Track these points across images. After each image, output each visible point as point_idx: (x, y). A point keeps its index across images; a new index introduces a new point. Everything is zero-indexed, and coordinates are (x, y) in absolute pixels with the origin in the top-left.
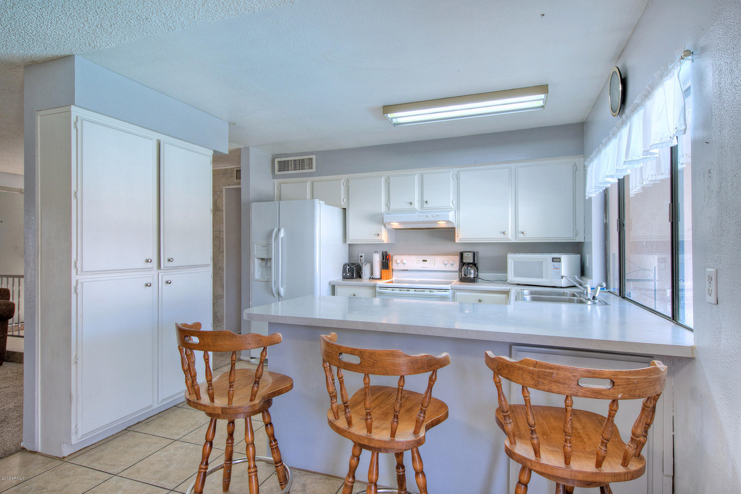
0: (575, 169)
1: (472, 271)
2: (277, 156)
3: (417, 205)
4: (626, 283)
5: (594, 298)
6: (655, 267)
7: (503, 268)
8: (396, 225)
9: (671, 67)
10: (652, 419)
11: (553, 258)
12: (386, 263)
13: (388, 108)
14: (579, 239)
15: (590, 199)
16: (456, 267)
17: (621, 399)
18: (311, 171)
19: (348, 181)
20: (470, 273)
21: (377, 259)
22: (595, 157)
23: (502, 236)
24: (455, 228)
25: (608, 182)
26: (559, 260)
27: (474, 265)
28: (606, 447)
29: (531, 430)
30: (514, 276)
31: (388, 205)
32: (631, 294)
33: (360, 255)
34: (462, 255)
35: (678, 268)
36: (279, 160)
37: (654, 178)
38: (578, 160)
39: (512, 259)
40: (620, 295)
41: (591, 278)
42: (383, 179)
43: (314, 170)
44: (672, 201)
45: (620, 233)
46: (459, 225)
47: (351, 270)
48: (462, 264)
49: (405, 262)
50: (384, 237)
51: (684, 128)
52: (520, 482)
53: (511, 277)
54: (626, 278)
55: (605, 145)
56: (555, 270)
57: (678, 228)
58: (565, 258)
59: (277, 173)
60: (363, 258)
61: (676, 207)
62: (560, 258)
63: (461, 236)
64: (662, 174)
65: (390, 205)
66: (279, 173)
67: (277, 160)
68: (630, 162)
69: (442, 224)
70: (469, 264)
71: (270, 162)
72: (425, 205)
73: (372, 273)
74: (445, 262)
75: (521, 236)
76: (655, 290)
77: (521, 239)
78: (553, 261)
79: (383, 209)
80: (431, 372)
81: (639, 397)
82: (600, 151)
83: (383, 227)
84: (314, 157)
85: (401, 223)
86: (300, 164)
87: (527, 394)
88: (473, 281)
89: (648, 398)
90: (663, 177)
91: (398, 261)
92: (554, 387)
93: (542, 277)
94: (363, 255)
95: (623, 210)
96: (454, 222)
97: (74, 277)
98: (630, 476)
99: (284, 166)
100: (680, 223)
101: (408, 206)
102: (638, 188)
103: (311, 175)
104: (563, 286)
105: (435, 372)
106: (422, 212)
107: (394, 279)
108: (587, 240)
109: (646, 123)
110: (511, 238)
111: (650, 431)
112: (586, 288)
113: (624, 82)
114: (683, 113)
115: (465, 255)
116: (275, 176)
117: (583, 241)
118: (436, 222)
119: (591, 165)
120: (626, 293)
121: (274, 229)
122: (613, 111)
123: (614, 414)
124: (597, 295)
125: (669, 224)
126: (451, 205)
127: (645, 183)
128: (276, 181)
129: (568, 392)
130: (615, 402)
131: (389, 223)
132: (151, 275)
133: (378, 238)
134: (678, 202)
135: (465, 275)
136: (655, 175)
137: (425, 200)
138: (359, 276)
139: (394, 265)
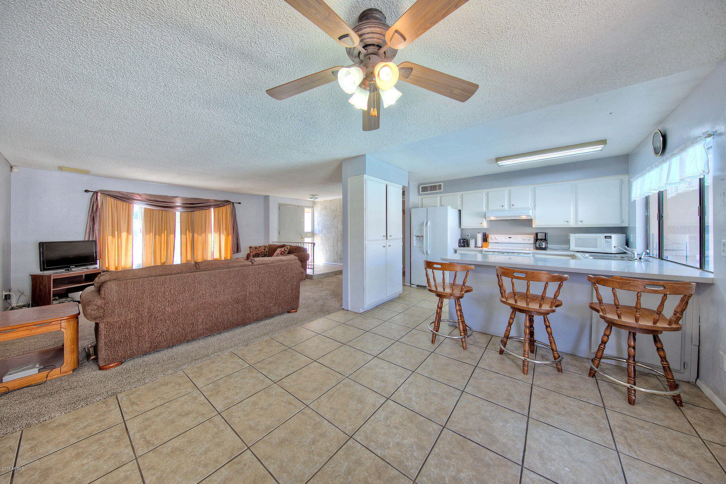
0: (622, 182)
1: (544, 244)
2: (421, 184)
3: (506, 207)
4: (664, 251)
5: (640, 258)
6: (686, 242)
7: (568, 242)
8: (493, 218)
9: (699, 139)
10: (686, 307)
11: (605, 237)
12: (485, 239)
13: (498, 159)
14: (625, 225)
15: (635, 201)
16: (532, 241)
17: (668, 294)
18: (440, 191)
19: (462, 195)
20: (542, 245)
21: (480, 237)
22: (640, 177)
23: (566, 223)
24: (532, 219)
25: (651, 193)
26: (610, 237)
27: (545, 240)
28: (659, 315)
29: (617, 307)
30: (575, 247)
31: (487, 207)
32: (668, 257)
33: (467, 234)
34: (537, 234)
35: (704, 241)
36: (422, 186)
37: (687, 189)
38: (625, 178)
39: (573, 237)
40: (659, 257)
41: (636, 248)
42: (484, 193)
43: (442, 190)
44: (700, 205)
45: (659, 221)
46: (535, 218)
47: (463, 242)
48: (536, 240)
49: (497, 238)
50: (485, 225)
51: (708, 171)
52: (604, 335)
53: (573, 247)
54: (664, 248)
55: (649, 171)
56: (607, 243)
57: (704, 220)
58: (614, 236)
59: (421, 193)
60: (469, 236)
61: (703, 208)
62: (611, 236)
63: (536, 224)
64: (693, 187)
65: (488, 207)
66: (422, 193)
67: (421, 187)
68: (670, 184)
69: (524, 217)
70: (541, 239)
71: (417, 188)
72: (512, 207)
73: (476, 244)
74: (524, 238)
75: (580, 223)
76: (687, 256)
77: (580, 225)
78: (605, 238)
79: (484, 209)
80: (560, 282)
81: (679, 294)
82: (644, 174)
83: (484, 220)
84: (442, 184)
85: (496, 217)
86: (433, 188)
87: (615, 292)
88: (545, 249)
89: (685, 295)
90: (693, 189)
91: (492, 238)
92: (631, 288)
93: (597, 247)
94: (469, 234)
95: (662, 208)
96: (531, 215)
97: (365, 243)
98: (673, 329)
99: (425, 189)
100: (706, 217)
101: (501, 208)
102: (674, 194)
103: (441, 193)
104: (613, 253)
105: (562, 282)
106: (510, 211)
107: (490, 247)
108: (630, 226)
109: (682, 164)
110: (572, 224)
111: (684, 313)
112: (634, 253)
113: (664, 137)
114: (707, 164)
115: (539, 234)
116: (419, 194)
117: (627, 226)
118: (520, 216)
119: (636, 181)
120: (664, 256)
121: (424, 222)
122: (656, 153)
123: (665, 301)
124: (642, 257)
125: (699, 217)
126: (530, 206)
127: (679, 192)
128: (420, 197)
129: (639, 290)
130: (665, 295)
131: (489, 217)
132: (384, 243)
133: (481, 225)
134: (704, 205)
135: (539, 246)
136: (687, 187)
137: (512, 204)
138: (468, 246)
139: (490, 240)
